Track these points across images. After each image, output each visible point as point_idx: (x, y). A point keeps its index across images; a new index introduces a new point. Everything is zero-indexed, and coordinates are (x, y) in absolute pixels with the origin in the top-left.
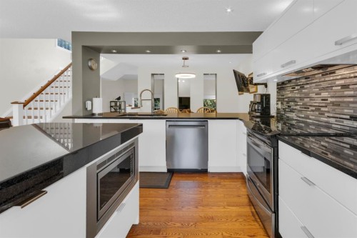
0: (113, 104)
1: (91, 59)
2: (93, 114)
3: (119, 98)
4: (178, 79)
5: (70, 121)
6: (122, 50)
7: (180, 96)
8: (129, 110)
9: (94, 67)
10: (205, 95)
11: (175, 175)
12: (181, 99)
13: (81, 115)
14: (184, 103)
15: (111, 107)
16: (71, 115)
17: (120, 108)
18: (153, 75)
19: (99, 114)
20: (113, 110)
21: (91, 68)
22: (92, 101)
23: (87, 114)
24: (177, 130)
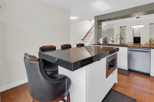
0: (104, 40)
1: (99, 25)
2: (100, 44)
3: (106, 38)
4: (133, 28)
5: (94, 45)
6: (109, 20)
7: (134, 36)
8: (110, 43)
9: (100, 27)
10: (150, 35)
11: (131, 72)
12: (135, 38)
13: (97, 44)
14: (137, 40)
15: (103, 41)
16: (94, 44)
17: (106, 42)
18: (121, 27)
19: (102, 44)
20: (104, 43)
21: (99, 28)
22: (100, 39)
23: (99, 44)
24: (132, 52)
